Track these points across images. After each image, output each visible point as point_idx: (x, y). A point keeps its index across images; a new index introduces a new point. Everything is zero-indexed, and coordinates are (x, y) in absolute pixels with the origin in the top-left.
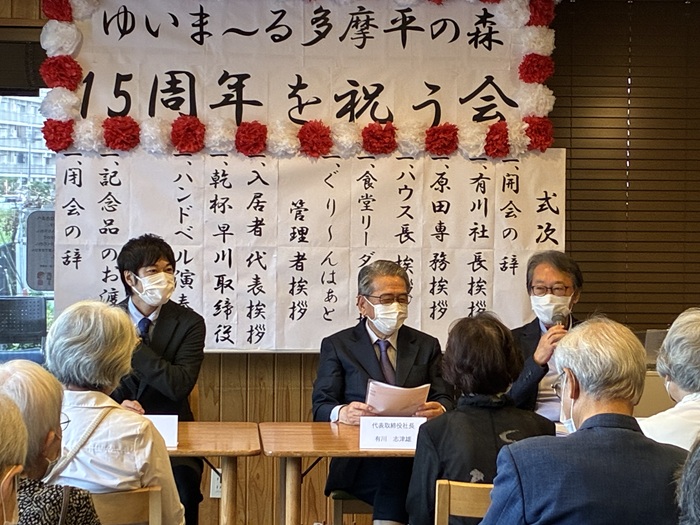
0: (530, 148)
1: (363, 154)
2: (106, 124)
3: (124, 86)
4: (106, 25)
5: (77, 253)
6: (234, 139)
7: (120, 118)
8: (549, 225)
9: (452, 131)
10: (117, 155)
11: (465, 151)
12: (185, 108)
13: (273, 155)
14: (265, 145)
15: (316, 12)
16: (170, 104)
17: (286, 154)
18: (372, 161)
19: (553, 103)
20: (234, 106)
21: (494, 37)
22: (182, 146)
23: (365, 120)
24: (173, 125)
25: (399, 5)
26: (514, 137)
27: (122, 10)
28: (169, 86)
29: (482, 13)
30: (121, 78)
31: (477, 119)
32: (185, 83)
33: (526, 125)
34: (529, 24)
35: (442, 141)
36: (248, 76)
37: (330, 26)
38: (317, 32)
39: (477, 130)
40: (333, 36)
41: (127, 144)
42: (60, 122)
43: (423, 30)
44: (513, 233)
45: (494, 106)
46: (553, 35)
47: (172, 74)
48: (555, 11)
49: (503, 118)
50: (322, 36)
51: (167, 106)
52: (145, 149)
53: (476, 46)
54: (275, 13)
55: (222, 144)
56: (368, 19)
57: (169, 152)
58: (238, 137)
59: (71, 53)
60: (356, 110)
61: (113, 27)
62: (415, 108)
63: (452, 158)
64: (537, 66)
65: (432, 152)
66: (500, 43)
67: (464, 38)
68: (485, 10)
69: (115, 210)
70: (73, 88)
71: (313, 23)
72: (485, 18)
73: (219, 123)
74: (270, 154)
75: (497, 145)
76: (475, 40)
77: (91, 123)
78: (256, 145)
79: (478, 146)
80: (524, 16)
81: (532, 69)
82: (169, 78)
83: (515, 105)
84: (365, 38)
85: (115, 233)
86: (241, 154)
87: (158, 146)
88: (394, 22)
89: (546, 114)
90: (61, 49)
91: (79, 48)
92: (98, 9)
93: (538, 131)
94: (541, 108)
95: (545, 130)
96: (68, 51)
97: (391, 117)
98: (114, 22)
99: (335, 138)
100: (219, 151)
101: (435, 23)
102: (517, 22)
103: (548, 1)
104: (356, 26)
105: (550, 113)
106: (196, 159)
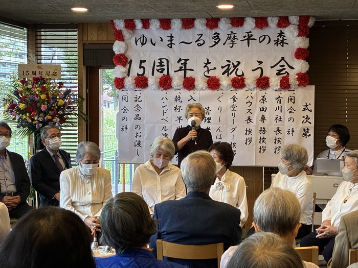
1: (232, 89)
2: (136, 79)
3: (143, 65)
4: (136, 42)
5: (126, 127)
6: (182, 83)
7: (140, 76)
8: (307, 116)
9: (267, 79)
10: (140, 90)
11: (272, 87)
12: (165, 72)
13: (198, 90)
14: (194, 86)
15: (214, 34)
16: (160, 71)
17: (202, 89)
18: (236, 92)
19: (308, 67)
20: (183, 71)
21: (285, 41)
22: (163, 87)
23: (233, 75)
24: (160, 79)
25: (246, 30)
26: (292, 81)
27: (142, 36)
28: (159, 64)
30: (142, 62)
31: (278, 74)
32: (165, 61)
33: (297, 77)
34: (298, 36)
35: (263, 83)
36: (188, 60)
37: (220, 40)
38: (214, 42)
39: (277, 78)
40: (221, 43)
41: (143, 86)
42: (119, 78)
43: (256, 40)
44: (292, 119)
45: (285, 69)
46: (308, 40)
47: (160, 59)
48: (309, 30)
49: (288, 74)
50: (216, 43)
51: (158, 72)
53: (277, 45)
54: (199, 35)
55: (178, 86)
56: (235, 36)
57: (159, 89)
58: (184, 83)
60: (230, 72)
61: (139, 43)
62: (253, 70)
63: (268, 90)
65: (259, 88)
66: (287, 44)
67: (272, 42)
68: (281, 31)
69: (139, 111)
70: (124, 66)
71: (213, 38)
72: (281, 34)
73: (176, 78)
74: (196, 89)
75: (285, 84)
76: (277, 43)
77: (131, 79)
78: (191, 86)
79: (277, 85)
80: (296, 33)
81: (300, 54)
82: (159, 61)
83: (292, 68)
84: (233, 44)
85: (140, 119)
86: (185, 89)
87: (154, 87)
88: (244, 37)
89: (305, 72)
90: (120, 51)
91: (126, 51)
92: (133, 36)
93: (302, 79)
94: (303, 70)
95: (305, 78)
96: (122, 52)
97: (243, 74)
98: (139, 41)
99: (221, 82)
100: (177, 88)
101: (261, 37)
102: (293, 35)
103: (306, 27)
104: (230, 39)
105: (307, 72)
106: (169, 91)
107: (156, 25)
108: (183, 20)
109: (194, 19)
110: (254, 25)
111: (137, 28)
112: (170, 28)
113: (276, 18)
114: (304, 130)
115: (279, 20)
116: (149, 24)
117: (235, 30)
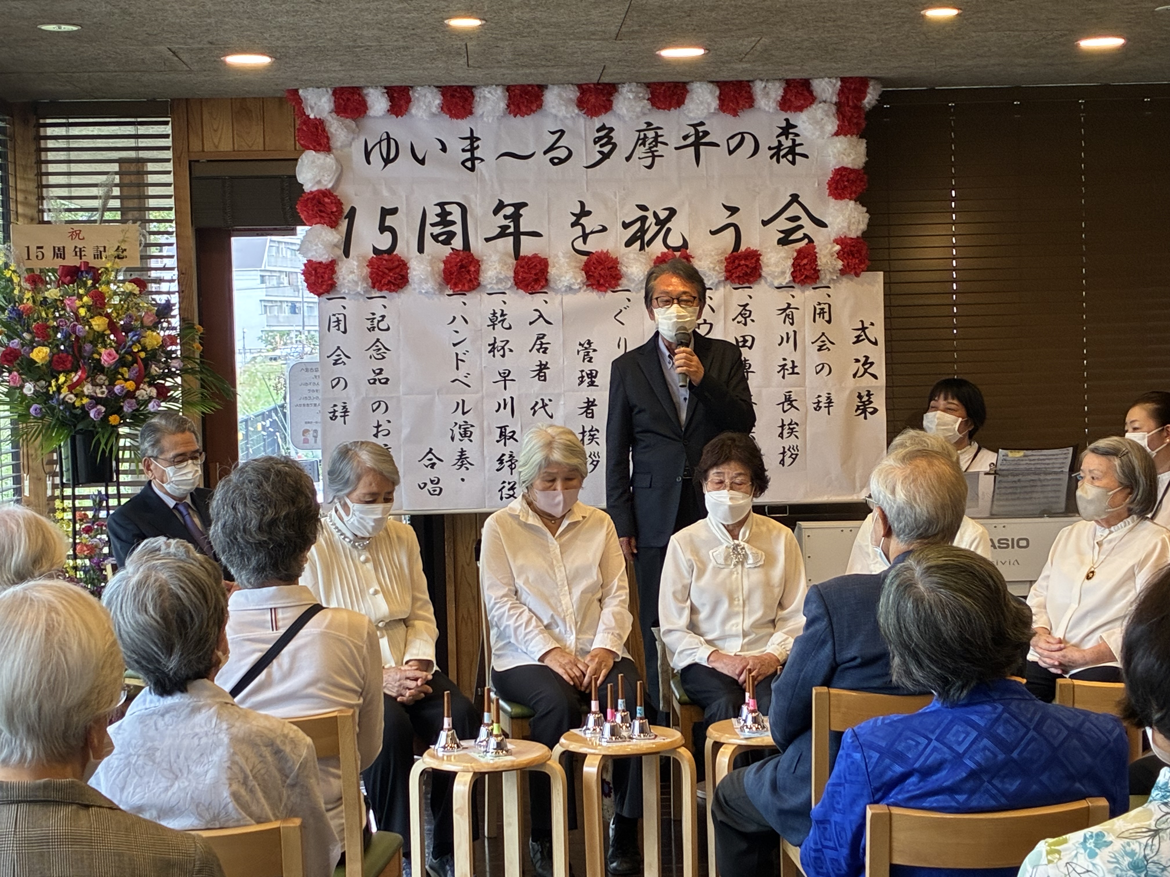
0: (843, 272)
2: (371, 264)
3: (390, 221)
4: (367, 154)
5: (344, 407)
6: (512, 274)
7: (386, 256)
8: (867, 358)
9: (754, 257)
10: (384, 297)
11: (769, 279)
12: (457, 243)
13: (556, 291)
14: (547, 280)
15: (598, 130)
16: (441, 238)
17: (570, 289)
19: (866, 221)
20: (511, 238)
21: (798, 150)
22: (455, 285)
23: (658, 248)
24: (445, 262)
25: (691, 119)
26: (824, 260)
27: (385, 136)
28: (438, 219)
29: (784, 124)
30: (385, 213)
31: (783, 242)
32: (456, 215)
33: (838, 248)
34: (837, 134)
35: (743, 268)
36: (525, 205)
37: (615, 146)
38: (599, 152)
39: (783, 254)
40: (618, 156)
41: (394, 284)
42: (320, 263)
43: (718, 145)
44: (826, 368)
45: (801, 227)
46: (865, 145)
47: (442, 205)
48: (866, 119)
49: (811, 241)
50: (605, 156)
51: (437, 241)
52: (415, 289)
53: (778, 161)
54: (553, 133)
55: (499, 281)
56: (657, 136)
57: (441, 291)
58: (516, 273)
59: (330, 186)
60: (647, 238)
61: (375, 156)
62: (713, 233)
63: (756, 287)
64: (848, 181)
65: (733, 282)
66: (805, 156)
67: (764, 153)
68: (787, 120)
69: (384, 357)
70: (333, 225)
71: (595, 143)
72: (787, 129)
73: (495, 258)
74: (553, 290)
75: (805, 271)
76: (777, 154)
77: (356, 263)
78: (537, 281)
79: (783, 273)
80: (832, 125)
81: (842, 184)
82: (438, 210)
83: (823, 225)
84: (654, 157)
85: (386, 383)
86: (521, 291)
87: (430, 286)
88: (685, 138)
89: (859, 233)
90: (319, 182)
91: (338, 180)
92: (358, 136)
93: (851, 254)
94: (853, 227)
95: (859, 252)
96: (328, 184)
97: (685, 244)
98: (376, 151)
99: (624, 269)
100: (496, 288)
101: (732, 137)
102: (823, 132)
103: (858, 108)
104: (643, 144)
105: (864, 233)
106: (471, 298)
107: (429, 106)
108: (508, 88)
109: (542, 88)
110: (715, 104)
111: (371, 113)
112: (471, 113)
113: (777, 84)
114: (860, 396)
115: (786, 91)
116: (409, 101)
117: (658, 118)
